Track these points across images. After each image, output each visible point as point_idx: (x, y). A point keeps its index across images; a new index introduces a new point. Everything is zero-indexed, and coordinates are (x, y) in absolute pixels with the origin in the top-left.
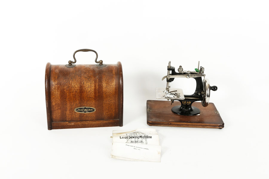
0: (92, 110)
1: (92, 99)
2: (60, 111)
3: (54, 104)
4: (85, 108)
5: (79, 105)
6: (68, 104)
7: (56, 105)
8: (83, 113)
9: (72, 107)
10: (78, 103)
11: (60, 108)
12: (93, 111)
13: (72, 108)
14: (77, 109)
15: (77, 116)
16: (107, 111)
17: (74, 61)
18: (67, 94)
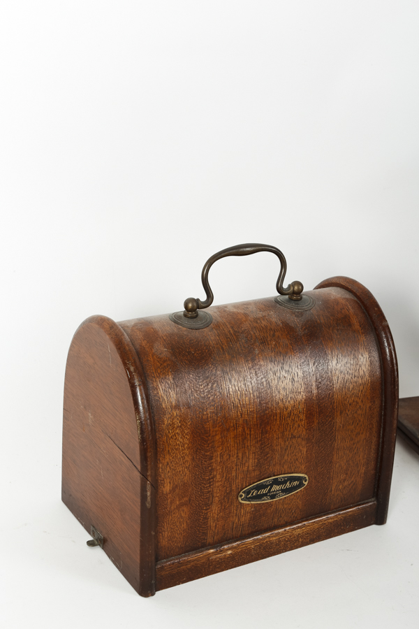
0: (296, 483)
1: (299, 440)
2: (185, 512)
3: (167, 488)
4: (276, 482)
5: (257, 473)
6: (218, 477)
7: (173, 490)
8: (267, 500)
9: (231, 486)
10: (250, 468)
11: (190, 500)
12: (301, 485)
13: (231, 490)
14: (248, 492)
15: (245, 519)
16: (343, 477)
18: (217, 437)
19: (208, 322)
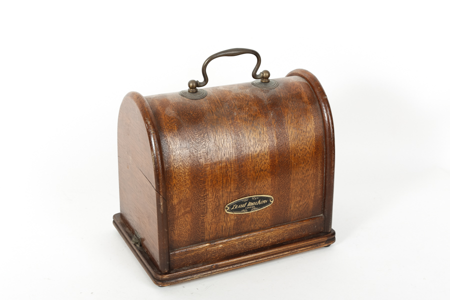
0: (265, 201)
1: (266, 172)
2: (189, 218)
3: (175, 201)
4: (250, 200)
5: (237, 193)
6: (210, 195)
7: (179, 202)
8: (245, 212)
9: (219, 201)
10: (232, 190)
11: (191, 210)
12: (268, 203)
13: (219, 205)
14: (231, 206)
15: (231, 224)
16: (298, 199)
17: (201, 79)
18: (208, 168)
19: (204, 95)
